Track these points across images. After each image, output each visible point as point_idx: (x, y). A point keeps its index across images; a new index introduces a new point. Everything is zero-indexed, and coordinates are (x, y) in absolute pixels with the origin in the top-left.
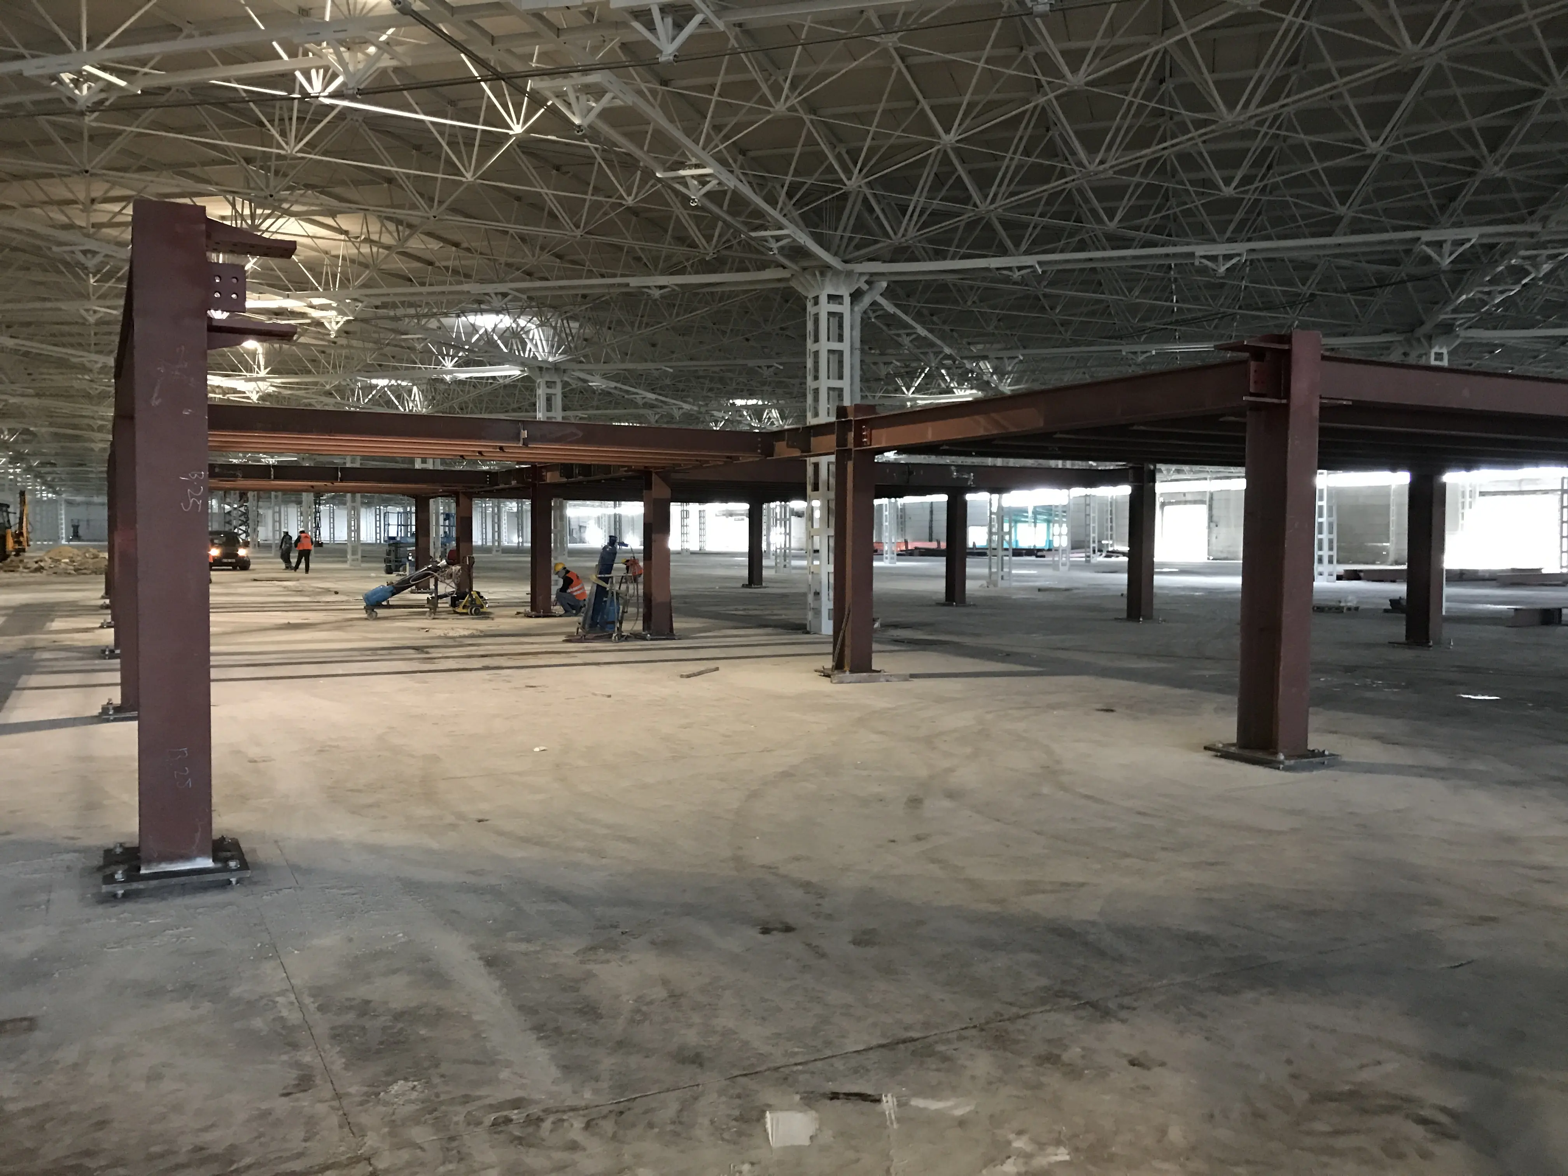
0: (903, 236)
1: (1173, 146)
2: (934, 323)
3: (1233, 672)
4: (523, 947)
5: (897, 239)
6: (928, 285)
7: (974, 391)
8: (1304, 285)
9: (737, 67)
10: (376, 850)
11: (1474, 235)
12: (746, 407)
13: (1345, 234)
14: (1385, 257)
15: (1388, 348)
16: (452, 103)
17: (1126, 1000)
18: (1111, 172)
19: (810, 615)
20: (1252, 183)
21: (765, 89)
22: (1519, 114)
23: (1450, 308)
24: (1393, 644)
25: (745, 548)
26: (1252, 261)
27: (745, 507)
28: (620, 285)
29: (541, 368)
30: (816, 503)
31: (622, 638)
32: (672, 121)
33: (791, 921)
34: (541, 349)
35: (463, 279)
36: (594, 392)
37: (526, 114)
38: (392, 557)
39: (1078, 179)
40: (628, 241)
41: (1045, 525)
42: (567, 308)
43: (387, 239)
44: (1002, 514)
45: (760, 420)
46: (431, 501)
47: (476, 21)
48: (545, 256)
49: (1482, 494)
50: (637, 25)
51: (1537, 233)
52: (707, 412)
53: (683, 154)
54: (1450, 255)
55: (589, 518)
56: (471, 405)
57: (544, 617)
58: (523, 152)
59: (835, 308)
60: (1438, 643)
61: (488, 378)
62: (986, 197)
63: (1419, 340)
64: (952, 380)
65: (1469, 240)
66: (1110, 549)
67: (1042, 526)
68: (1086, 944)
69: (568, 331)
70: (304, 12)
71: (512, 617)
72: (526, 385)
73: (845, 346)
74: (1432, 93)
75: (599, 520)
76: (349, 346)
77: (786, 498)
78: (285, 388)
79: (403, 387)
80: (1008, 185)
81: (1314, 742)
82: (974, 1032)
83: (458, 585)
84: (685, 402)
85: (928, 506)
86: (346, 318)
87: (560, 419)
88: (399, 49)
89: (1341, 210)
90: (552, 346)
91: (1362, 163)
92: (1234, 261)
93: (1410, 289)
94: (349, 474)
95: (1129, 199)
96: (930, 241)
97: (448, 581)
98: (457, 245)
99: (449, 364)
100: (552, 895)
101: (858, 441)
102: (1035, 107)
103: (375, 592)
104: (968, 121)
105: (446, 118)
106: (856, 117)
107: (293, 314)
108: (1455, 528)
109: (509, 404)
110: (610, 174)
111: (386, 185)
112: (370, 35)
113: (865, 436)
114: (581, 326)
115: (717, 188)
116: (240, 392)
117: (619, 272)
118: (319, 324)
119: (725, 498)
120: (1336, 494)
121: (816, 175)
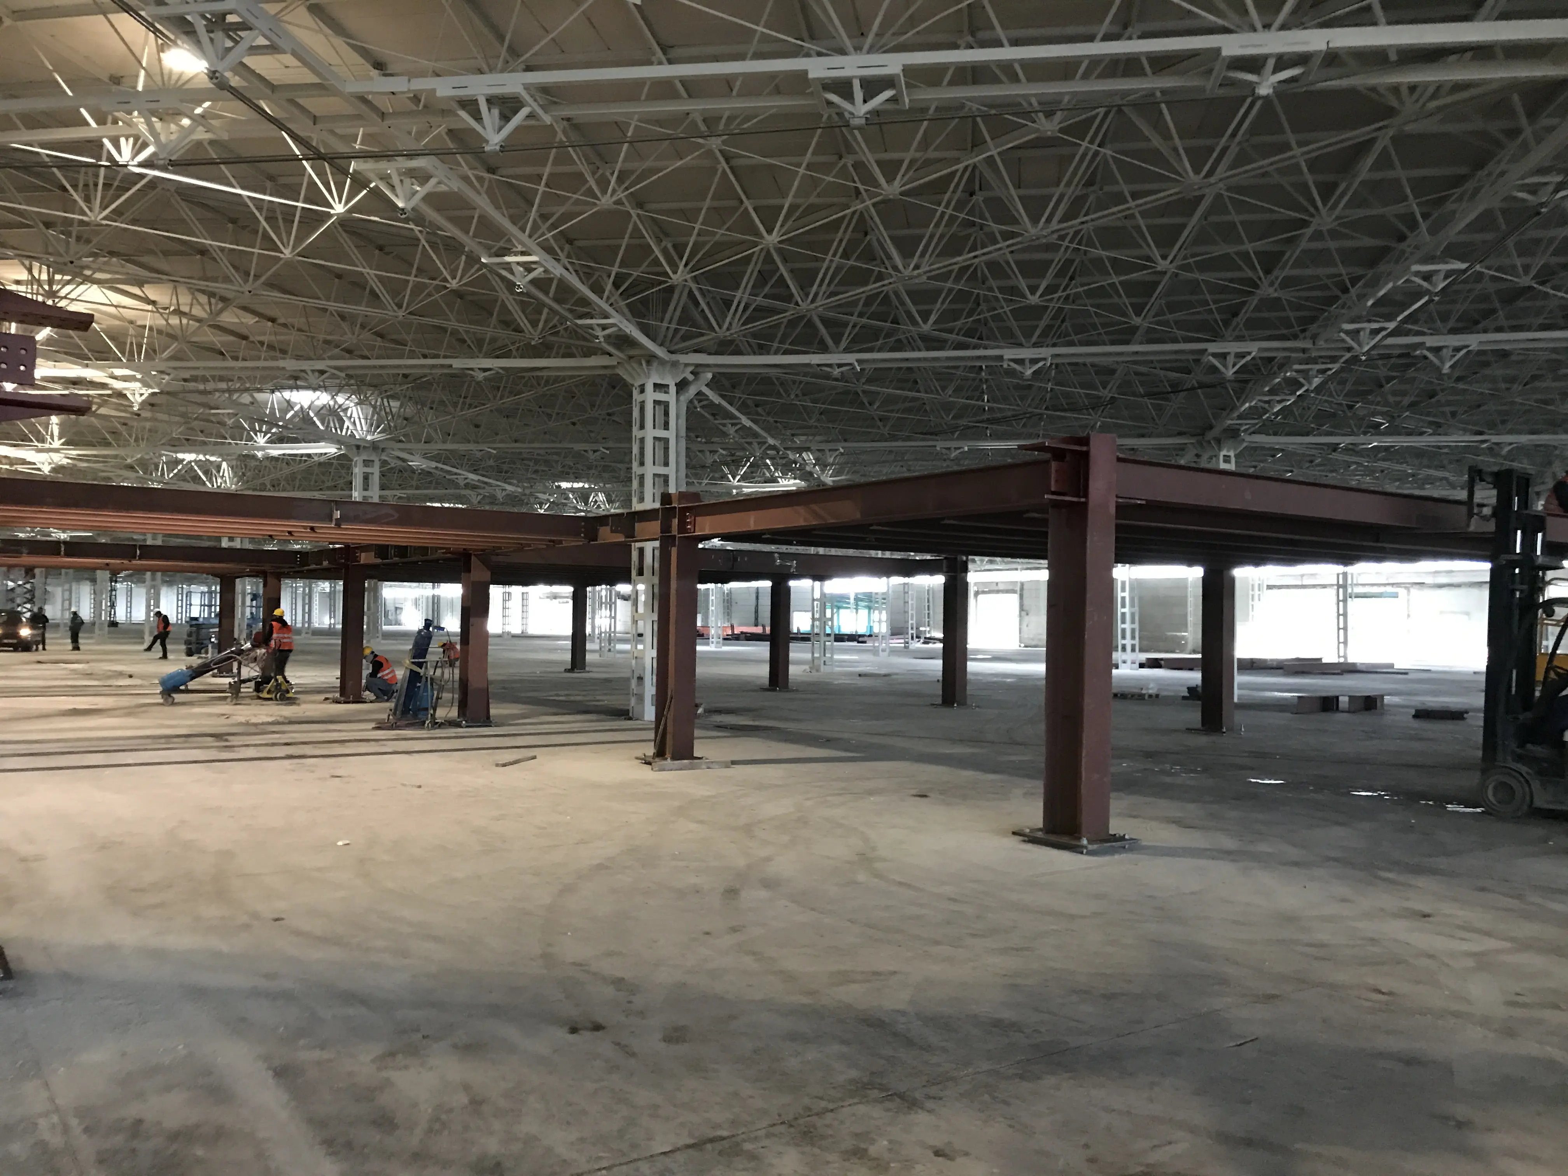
0: (728, 329)
1: (984, 254)
2: (758, 414)
3: (1037, 756)
4: (317, 1054)
5: (722, 333)
6: (751, 378)
7: (798, 481)
8: (1104, 388)
9: (563, 159)
10: (158, 955)
11: (1254, 348)
12: (572, 490)
13: (1141, 343)
14: (1174, 365)
15: (1183, 449)
16: (271, 178)
17: (933, 1090)
18: (924, 278)
19: (633, 701)
20: (1056, 292)
21: (592, 183)
22: (1290, 241)
23: (1235, 414)
24: (1189, 730)
25: (568, 631)
26: (1057, 365)
27: (568, 590)
28: (442, 366)
29: (359, 446)
30: (641, 587)
31: (436, 725)
32: (498, 207)
33: (600, 1019)
34: (359, 428)
35: (278, 354)
36: (413, 471)
37: (348, 193)
38: (193, 639)
39: (895, 282)
40: (452, 323)
41: (866, 611)
42: (386, 387)
43: (197, 311)
44: (826, 600)
45: (586, 504)
46: (238, 580)
47: (298, 100)
48: (366, 335)
49: (1270, 587)
50: (463, 114)
51: (1309, 349)
52: (531, 494)
53: (509, 240)
54: (1234, 366)
55: (405, 600)
56: (283, 483)
57: (353, 702)
58: (346, 231)
59: (661, 397)
60: (1231, 729)
61: (302, 455)
62: (807, 295)
63: (1209, 442)
64: (776, 469)
65: (1249, 353)
66: (928, 636)
67: (863, 612)
68: (895, 1034)
69: (388, 410)
70: (116, 80)
71: (320, 703)
72: (342, 463)
73: (671, 434)
74: (1214, 219)
75: (416, 602)
76: (154, 419)
77: (612, 582)
78: (80, 460)
79: (211, 462)
80: (829, 284)
81: (1116, 826)
82: (782, 1128)
83: (263, 669)
84: (510, 484)
85: (754, 591)
86: (150, 391)
87: (376, 500)
88: (215, 122)
89: (1137, 321)
90: (372, 425)
91: (1155, 278)
92: (1041, 364)
93: (1202, 397)
94: (148, 552)
95: (943, 303)
96: (755, 336)
97: (252, 665)
98: (273, 320)
99: (261, 440)
100: (351, 998)
101: (682, 528)
102: (854, 213)
103: (171, 677)
104: (790, 223)
105: (265, 194)
106: (682, 213)
107: (93, 384)
108: (1246, 618)
109: (323, 482)
110: (434, 257)
111: (198, 257)
112: (183, 107)
113: (690, 523)
114: (401, 406)
115: (543, 276)
116: (30, 463)
117: (442, 353)
118: (121, 395)
119: (551, 580)
120: (1137, 586)
121: (643, 267)
